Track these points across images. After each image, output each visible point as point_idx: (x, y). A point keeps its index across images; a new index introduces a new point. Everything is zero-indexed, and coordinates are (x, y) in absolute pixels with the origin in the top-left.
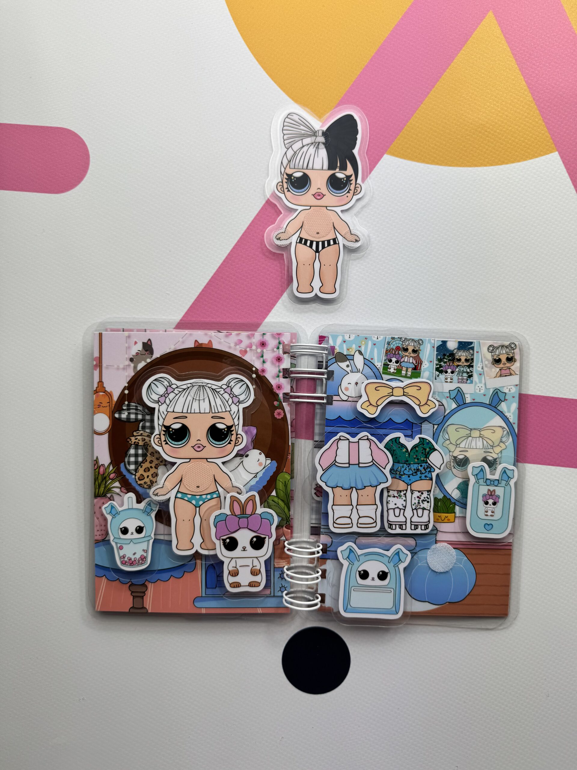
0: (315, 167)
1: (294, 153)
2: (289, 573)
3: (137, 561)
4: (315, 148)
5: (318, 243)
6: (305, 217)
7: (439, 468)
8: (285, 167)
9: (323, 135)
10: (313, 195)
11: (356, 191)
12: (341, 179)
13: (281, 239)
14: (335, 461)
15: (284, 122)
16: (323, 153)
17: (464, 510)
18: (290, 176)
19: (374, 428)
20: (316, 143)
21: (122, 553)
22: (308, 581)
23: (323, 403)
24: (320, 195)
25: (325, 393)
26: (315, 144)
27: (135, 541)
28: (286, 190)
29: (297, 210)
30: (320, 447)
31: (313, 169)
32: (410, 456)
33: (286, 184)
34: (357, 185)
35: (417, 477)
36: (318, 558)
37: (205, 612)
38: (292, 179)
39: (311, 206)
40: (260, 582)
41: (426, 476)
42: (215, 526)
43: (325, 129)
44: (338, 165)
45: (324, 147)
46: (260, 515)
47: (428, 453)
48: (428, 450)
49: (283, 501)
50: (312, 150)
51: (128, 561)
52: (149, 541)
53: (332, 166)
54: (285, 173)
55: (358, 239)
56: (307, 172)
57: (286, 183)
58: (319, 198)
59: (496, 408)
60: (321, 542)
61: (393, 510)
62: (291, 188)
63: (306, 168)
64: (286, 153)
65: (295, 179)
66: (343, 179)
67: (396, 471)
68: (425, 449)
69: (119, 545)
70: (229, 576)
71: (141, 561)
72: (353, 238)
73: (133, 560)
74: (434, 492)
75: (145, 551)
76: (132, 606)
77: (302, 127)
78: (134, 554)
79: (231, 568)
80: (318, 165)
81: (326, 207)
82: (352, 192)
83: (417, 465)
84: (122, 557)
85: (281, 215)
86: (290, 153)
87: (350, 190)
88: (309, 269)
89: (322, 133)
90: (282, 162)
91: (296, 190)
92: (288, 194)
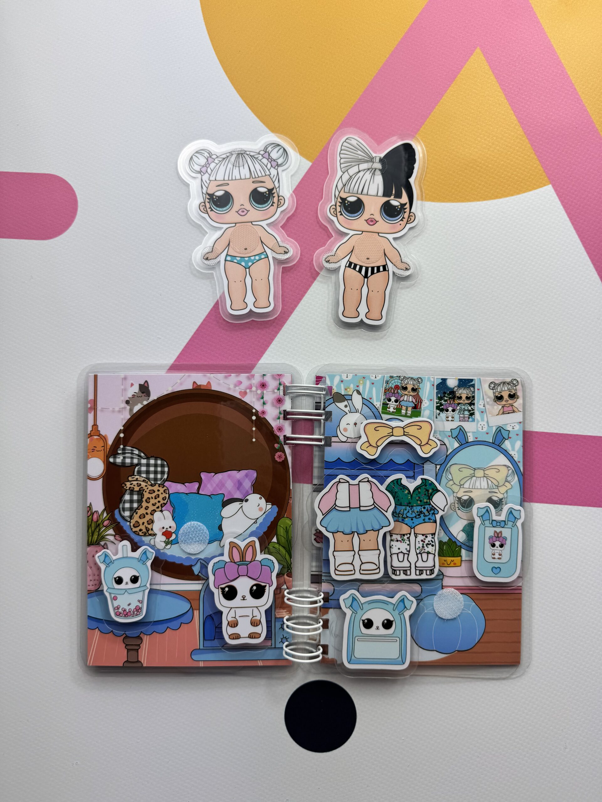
0: (369, 193)
1: (349, 177)
2: (289, 623)
3: (132, 612)
4: (371, 174)
5: (367, 269)
6: (356, 241)
7: (443, 510)
8: (339, 190)
9: (380, 162)
10: (366, 221)
11: (409, 219)
12: (396, 206)
13: (330, 262)
14: (335, 505)
15: (342, 145)
16: (379, 179)
17: (470, 553)
18: (343, 200)
19: (374, 470)
20: (373, 169)
21: (116, 603)
22: (309, 632)
23: (322, 445)
24: (373, 221)
25: (323, 435)
26: (370, 170)
27: (129, 591)
28: (339, 214)
29: (349, 234)
30: (319, 490)
31: (367, 195)
32: (413, 498)
33: (340, 208)
34: (411, 214)
35: (421, 520)
36: (320, 607)
37: (203, 666)
38: (346, 203)
39: (363, 232)
40: (260, 633)
41: (429, 519)
42: (214, 573)
43: (382, 155)
44: (394, 192)
45: (380, 174)
46: (260, 562)
47: (431, 494)
48: (431, 491)
49: (284, 547)
50: (368, 175)
51: (122, 612)
52: (144, 591)
53: (387, 193)
54: (339, 197)
55: (409, 268)
56: (361, 197)
57: (340, 206)
58: (371, 223)
59: (500, 446)
60: (322, 591)
61: (397, 555)
62: (344, 212)
63: (360, 193)
64: (341, 177)
65: (349, 203)
66: (398, 206)
67: (399, 514)
68: (428, 491)
69: (113, 596)
70: (228, 627)
71: (136, 613)
72: (403, 266)
73: (127, 611)
74: (438, 535)
75: (141, 602)
76: (127, 660)
77: (359, 152)
78: (129, 605)
79: (230, 619)
80: (373, 191)
81: (378, 233)
82: (405, 220)
83: (420, 507)
84: (116, 608)
85: (332, 238)
86: (346, 177)
87: (403, 218)
88: (357, 293)
89: (380, 160)
90: (337, 186)
91: (349, 214)
92: (340, 217)
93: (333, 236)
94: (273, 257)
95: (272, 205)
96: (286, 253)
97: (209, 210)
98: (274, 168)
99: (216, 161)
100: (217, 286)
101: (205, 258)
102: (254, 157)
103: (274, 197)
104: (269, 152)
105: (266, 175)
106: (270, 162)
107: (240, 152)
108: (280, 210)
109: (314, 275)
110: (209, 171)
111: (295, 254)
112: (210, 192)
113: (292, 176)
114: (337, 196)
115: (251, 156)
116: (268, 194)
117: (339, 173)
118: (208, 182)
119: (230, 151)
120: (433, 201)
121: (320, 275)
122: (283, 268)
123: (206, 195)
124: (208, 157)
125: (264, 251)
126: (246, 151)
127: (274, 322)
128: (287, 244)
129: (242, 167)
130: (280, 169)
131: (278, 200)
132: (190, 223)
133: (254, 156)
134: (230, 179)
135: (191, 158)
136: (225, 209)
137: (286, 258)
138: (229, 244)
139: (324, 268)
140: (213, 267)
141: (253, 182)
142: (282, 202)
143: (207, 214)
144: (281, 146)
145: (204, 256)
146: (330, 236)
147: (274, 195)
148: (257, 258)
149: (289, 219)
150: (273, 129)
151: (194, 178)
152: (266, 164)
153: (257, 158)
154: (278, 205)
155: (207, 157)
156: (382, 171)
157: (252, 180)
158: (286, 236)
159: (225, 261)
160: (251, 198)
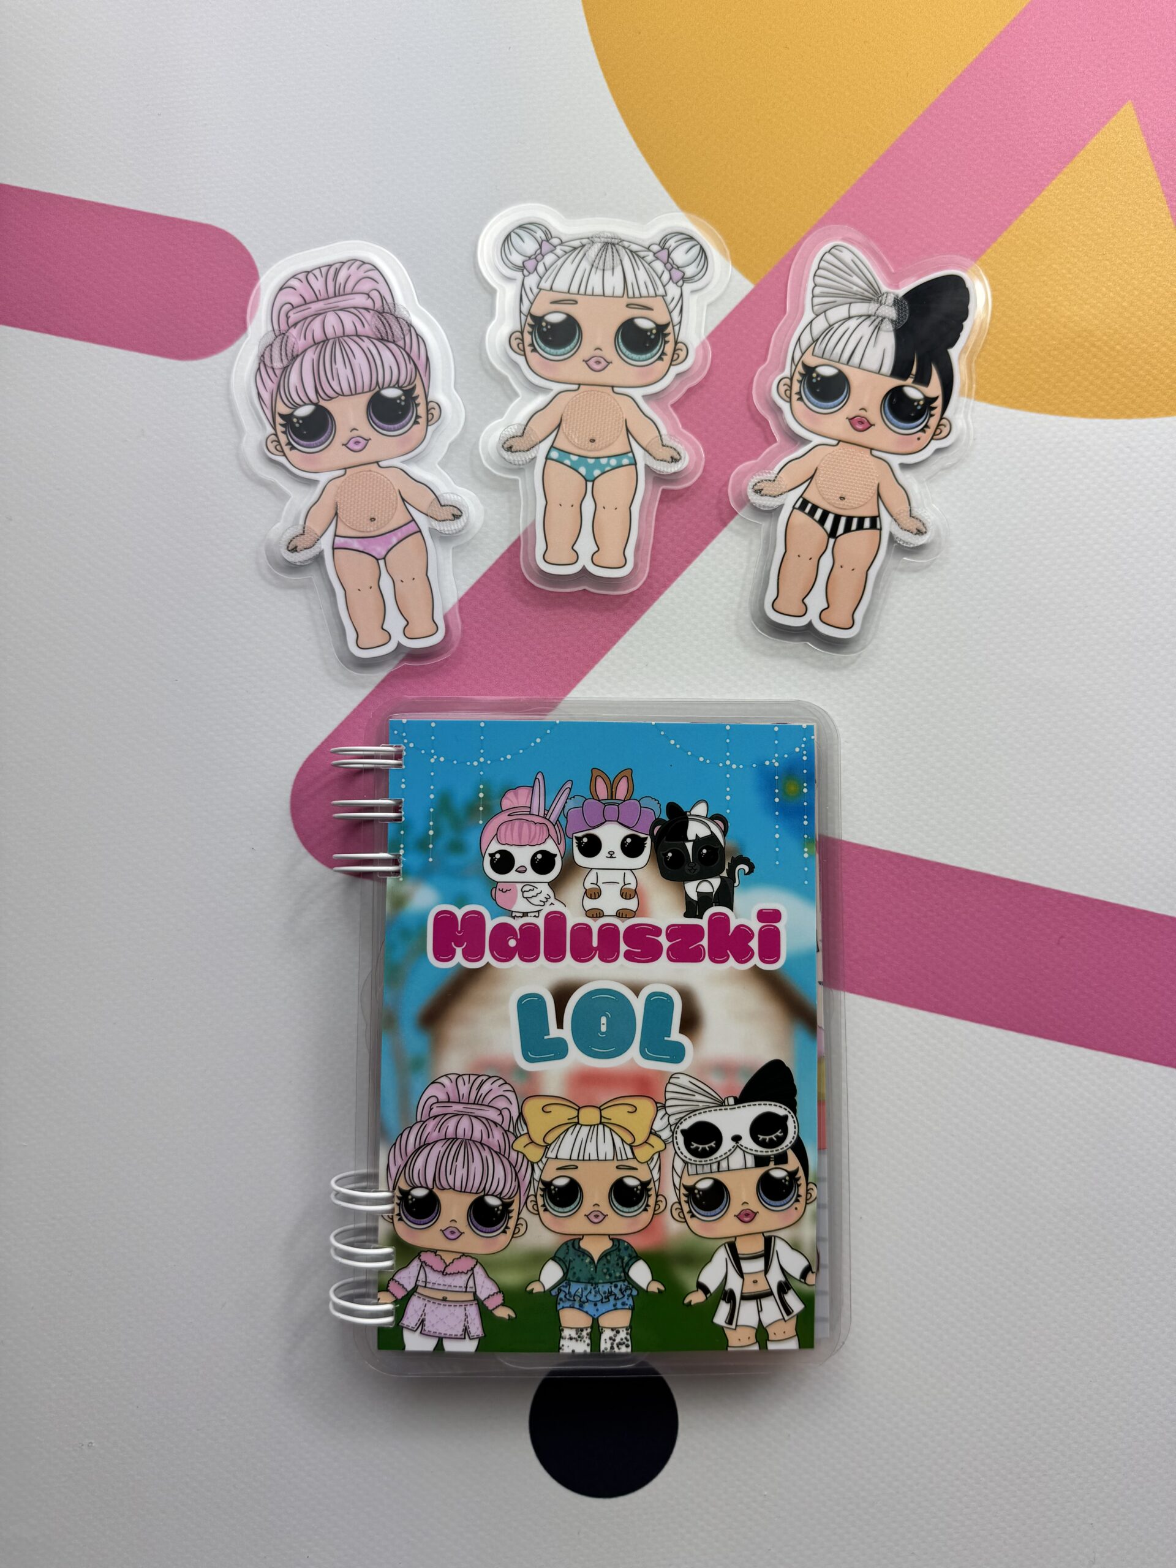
0: (865, 364)
1: (828, 325)
4: (872, 327)
5: (837, 518)
6: (823, 460)
8: (803, 350)
9: (894, 304)
10: (849, 419)
11: (938, 431)
12: (915, 401)
13: (763, 492)
15: (821, 259)
16: (887, 341)
18: (809, 370)
20: (878, 317)
24: (863, 423)
26: (873, 318)
28: (795, 397)
31: (860, 368)
33: (798, 385)
34: (943, 421)
38: (813, 378)
39: (839, 441)
43: (902, 292)
44: (914, 371)
45: (892, 329)
50: (866, 329)
53: (900, 370)
54: (800, 363)
55: (924, 530)
56: (846, 370)
57: (800, 382)
58: (860, 427)
62: (806, 394)
63: (846, 362)
64: (811, 322)
65: (819, 379)
66: (918, 401)
72: (914, 525)
77: (855, 279)
80: (871, 362)
81: (871, 449)
82: (929, 432)
85: (774, 445)
86: (820, 325)
87: (926, 426)
88: (809, 567)
89: (894, 301)
90: (799, 339)
91: (816, 401)
92: (797, 405)
93: (775, 441)
94: (647, 467)
95: (660, 358)
96: (674, 460)
97: (528, 349)
98: (676, 283)
99: (559, 251)
100: (522, 510)
101: (505, 446)
102: (638, 255)
103: (666, 342)
104: (671, 249)
105: (656, 296)
106: (670, 271)
107: (609, 240)
108: (674, 370)
109: (725, 516)
110: (541, 268)
111: (692, 468)
112: (537, 311)
113: (709, 305)
114: (796, 360)
115: (631, 251)
116: (655, 334)
117: (808, 315)
118: (535, 291)
119: (590, 235)
120: (992, 402)
121: (737, 517)
122: (664, 491)
123: (527, 316)
124: (542, 241)
125: (629, 450)
126: (622, 240)
127: (626, 601)
128: (679, 443)
129: (611, 272)
130: (687, 287)
131: (675, 350)
132: (486, 371)
133: (639, 253)
134: (582, 290)
135: (508, 237)
136: (562, 351)
137: (673, 471)
138: (559, 426)
139: (748, 504)
140: (522, 468)
141: (628, 306)
142: (682, 354)
143: (523, 358)
144: (695, 240)
145: (505, 443)
146: (770, 439)
147: (667, 339)
148: (613, 462)
149: (690, 390)
150: (686, 205)
151: (509, 279)
152: (660, 273)
153: (643, 258)
154: (672, 360)
155: (540, 241)
156: (896, 324)
157: (625, 300)
158: (680, 426)
159: (547, 458)
160: (620, 337)
